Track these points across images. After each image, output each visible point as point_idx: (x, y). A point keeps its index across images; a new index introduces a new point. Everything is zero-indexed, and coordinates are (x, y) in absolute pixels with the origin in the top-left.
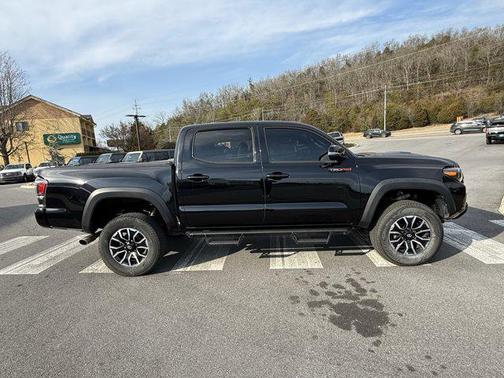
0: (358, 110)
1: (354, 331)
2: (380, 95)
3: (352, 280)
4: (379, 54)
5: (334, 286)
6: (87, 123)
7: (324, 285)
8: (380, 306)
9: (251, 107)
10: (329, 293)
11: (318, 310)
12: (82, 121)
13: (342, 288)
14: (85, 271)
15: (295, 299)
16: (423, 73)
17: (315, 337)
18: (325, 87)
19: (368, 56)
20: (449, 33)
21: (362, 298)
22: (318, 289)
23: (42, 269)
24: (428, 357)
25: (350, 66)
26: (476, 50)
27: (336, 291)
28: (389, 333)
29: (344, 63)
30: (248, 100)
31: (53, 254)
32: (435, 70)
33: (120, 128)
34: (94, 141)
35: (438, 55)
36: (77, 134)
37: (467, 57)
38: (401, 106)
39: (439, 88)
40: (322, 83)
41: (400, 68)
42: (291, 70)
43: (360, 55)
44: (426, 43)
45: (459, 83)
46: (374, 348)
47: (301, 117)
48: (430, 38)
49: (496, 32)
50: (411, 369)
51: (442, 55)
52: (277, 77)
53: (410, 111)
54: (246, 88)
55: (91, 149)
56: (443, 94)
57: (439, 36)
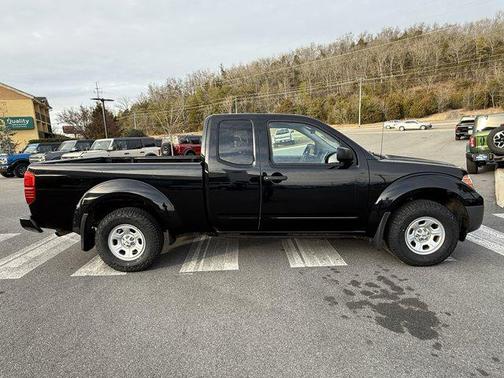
0: (333, 102)
1: (407, 333)
2: (355, 87)
3: (383, 277)
4: (353, 45)
5: (366, 284)
6: (42, 106)
7: (355, 283)
8: (423, 306)
9: (224, 94)
10: (365, 293)
11: (360, 312)
12: (35, 104)
13: (376, 286)
14: (77, 274)
15: (331, 300)
16: (397, 67)
17: (369, 342)
18: (300, 77)
19: (343, 47)
20: (420, 28)
21: (402, 297)
22: (351, 288)
23: (23, 273)
24: (496, 360)
25: (324, 55)
26: (446, 46)
27: (371, 290)
28: (445, 334)
29: (319, 53)
30: (220, 87)
31: (31, 255)
32: (408, 64)
33: (80, 113)
34: (49, 127)
35: (411, 49)
36: (30, 119)
37: (438, 52)
38: (375, 100)
39: (411, 82)
40: (297, 73)
41: (374, 61)
42: (265, 57)
43: (335, 45)
44: (399, 36)
45: (430, 79)
46: (436, 352)
47: (276, 106)
48: (403, 32)
49: (465, 30)
50: (484, 373)
51: (414, 49)
52: (250, 64)
53: (383, 105)
54: (218, 74)
55: (47, 135)
56: (414, 89)
57: (411, 30)
